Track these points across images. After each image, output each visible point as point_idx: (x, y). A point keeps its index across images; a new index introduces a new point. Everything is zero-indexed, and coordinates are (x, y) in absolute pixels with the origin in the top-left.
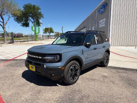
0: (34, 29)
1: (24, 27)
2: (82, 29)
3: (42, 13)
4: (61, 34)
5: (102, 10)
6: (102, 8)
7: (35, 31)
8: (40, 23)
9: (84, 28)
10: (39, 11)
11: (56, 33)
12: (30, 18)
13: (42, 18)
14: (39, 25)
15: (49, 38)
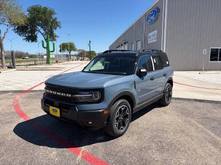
0: (45, 46)
1: (29, 41)
2: (122, 45)
3: (58, 20)
4: (88, 52)
5: (153, 18)
6: (152, 15)
7: (47, 48)
8: (56, 36)
9: (125, 44)
10: (54, 16)
11: (79, 50)
12: (39, 28)
13: (58, 28)
14: (54, 39)
15: (68, 60)
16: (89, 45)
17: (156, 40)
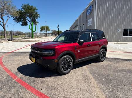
0: (31, 28)
1: (23, 26)
2: (75, 27)
3: (38, 13)
6: (89, 9)
7: (32, 29)
8: (37, 22)
9: (77, 26)
10: (36, 11)
11: (52, 30)
13: (38, 18)
14: (36, 24)
15: (45, 36)
16: (58, 27)
17: (91, 24)
